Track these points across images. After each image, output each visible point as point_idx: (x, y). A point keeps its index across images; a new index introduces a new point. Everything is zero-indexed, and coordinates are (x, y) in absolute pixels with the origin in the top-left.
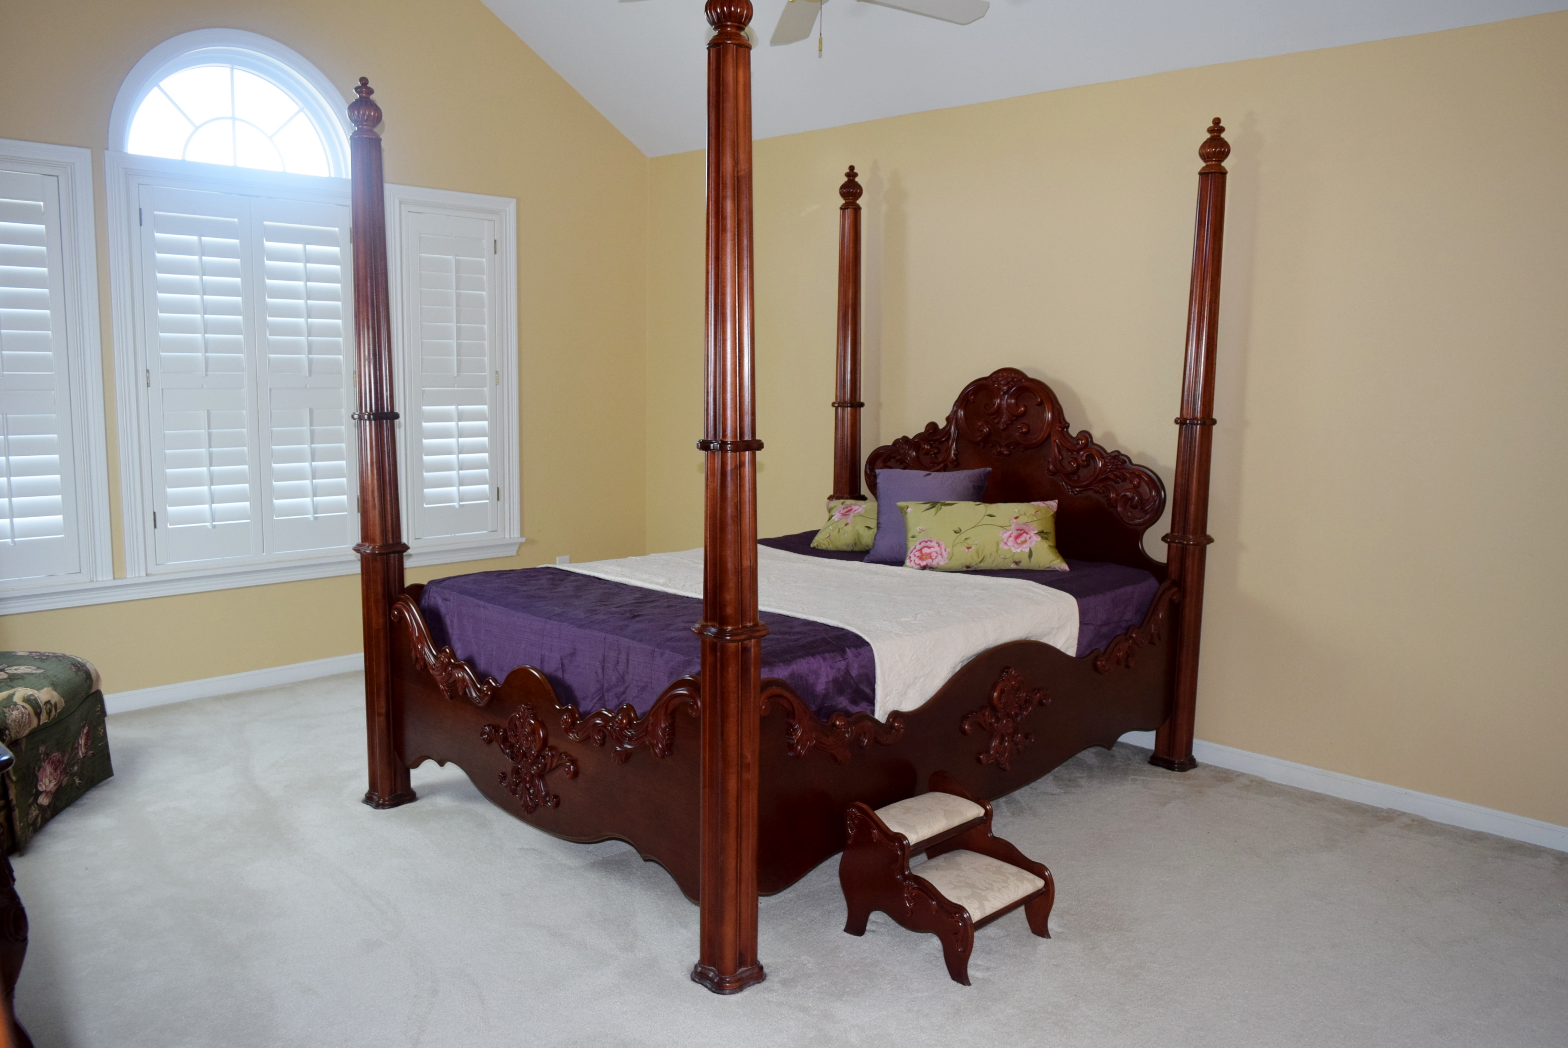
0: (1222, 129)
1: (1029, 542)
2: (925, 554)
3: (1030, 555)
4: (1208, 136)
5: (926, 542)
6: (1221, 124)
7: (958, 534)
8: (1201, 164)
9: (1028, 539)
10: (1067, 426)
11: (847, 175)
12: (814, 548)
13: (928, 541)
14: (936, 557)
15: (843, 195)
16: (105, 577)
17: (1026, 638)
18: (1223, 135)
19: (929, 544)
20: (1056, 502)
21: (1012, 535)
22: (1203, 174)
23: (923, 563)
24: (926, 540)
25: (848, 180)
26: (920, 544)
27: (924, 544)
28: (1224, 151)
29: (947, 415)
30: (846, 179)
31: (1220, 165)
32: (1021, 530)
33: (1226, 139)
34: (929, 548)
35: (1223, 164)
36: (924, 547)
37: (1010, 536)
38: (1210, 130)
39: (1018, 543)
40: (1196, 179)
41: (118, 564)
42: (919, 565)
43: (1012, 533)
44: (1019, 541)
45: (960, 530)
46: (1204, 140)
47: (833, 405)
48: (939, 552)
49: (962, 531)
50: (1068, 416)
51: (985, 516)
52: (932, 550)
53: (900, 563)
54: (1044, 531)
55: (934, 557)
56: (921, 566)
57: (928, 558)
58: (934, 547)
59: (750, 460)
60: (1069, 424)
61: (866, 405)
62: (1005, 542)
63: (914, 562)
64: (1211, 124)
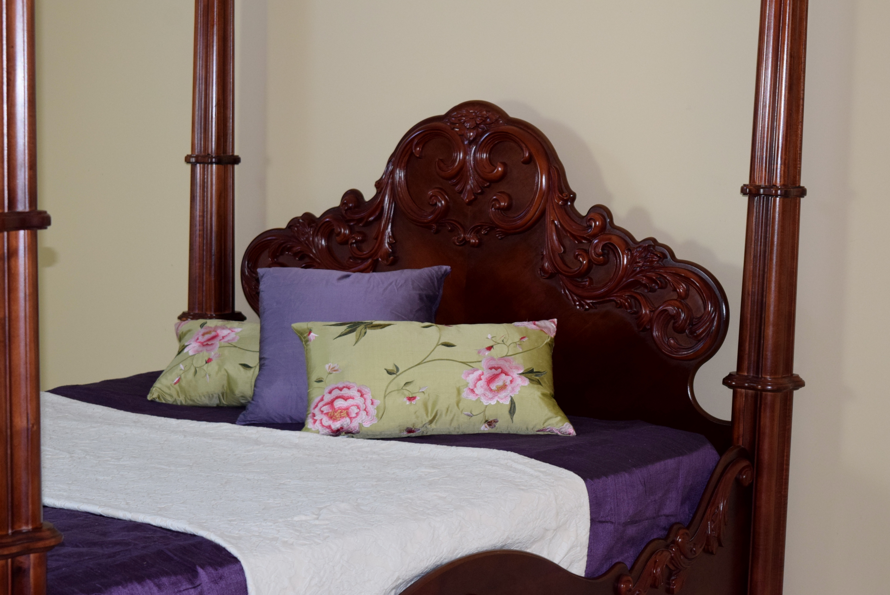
1: (509, 388)
2: (339, 408)
3: (512, 409)
5: (341, 389)
7: (394, 376)
9: (508, 383)
10: (573, 198)
12: (153, 401)
13: (344, 387)
14: (357, 414)
17: (503, 546)
19: (345, 392)
20: (554, 323)
21: (482, 377)
23: (336, 425)
24: (341, 386)
26: (330, 392)
27: (336, 393)
29: (378, 178)
32: (496, 369)
34: (346, 399)
36: (337, 398)
37: (480, 379)
39: (491, 390)
42: (329, 427)
43: (483, 374)
44: (494, 386)
45: (398, 369)
47: (187, 159)
48: (362, 407)
49: (400, 371)
50: (573, 183)
51: (438, 345)
52: (350, 402)
53: (297, 425)
54: (535, 370)
55: (353, 415)
56: (332, 430)
57: (343, 417)
58: (353, 398)
59: (26, 245)
60: (575, 195)
61: (242, 160)
62: (471, 388)
63: (321, 423)
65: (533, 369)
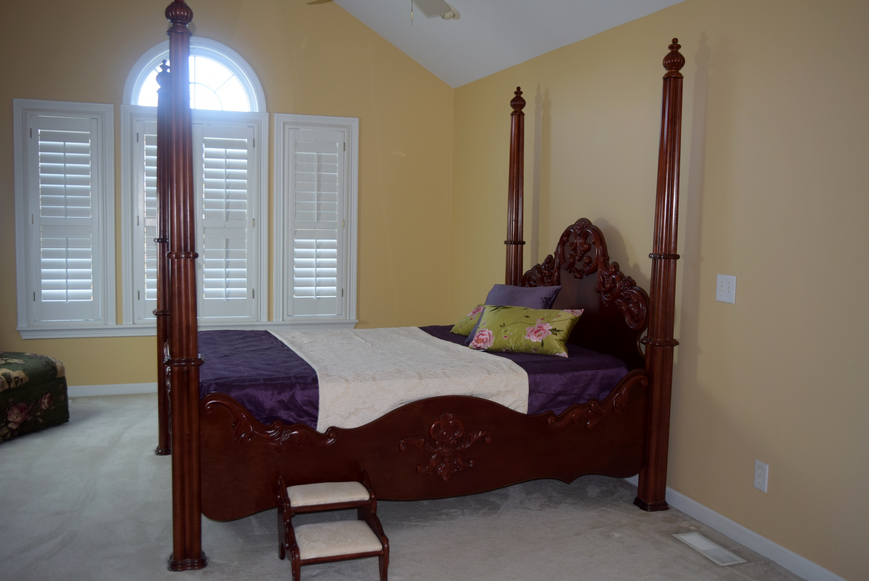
0: (679, 47)
1: (542, 336)
2: (480, 339)
3: (542, 344)
4: (669, 51)
5: (482, 331)
6: (678, 43)
7: (502, 328)
8: (664, 72)
9: (543, 333)
11: (516, 93)
13: (484, 331)
14: (486, 341)
15: (513, 106)
16: (112, 323)
18: (679, 51)
19: (484, 333)
20: (581, 311)
21: (534, 330)
22: (666, 79)
23: (479, 345)
24: (483, 330)
25: (516, 96)
26: (479, 332)
27: (481, 332)
28: (677, 61)
29: (555, 251)
31: (678, 72)
32: (540, 327)
33: (682, 54)
34: (483, 335)
35: (680, 71)
36: (481, 334)
37: (533, 331)
38: (671, 47)
39: (536, 336)
40: (661, 82)
41: (118, 318)
42: (476, 346)
43: (534, 329)
44: (537, 334)
45: (504, 325)
46: (667, 54)
47: (506, 243)
48: (489, 339)
49: (505, 325)
51: (524, 316)
52: (484, 337)
53: (467, 345)
54: (557, 329)
55: (485, 342)
56: (477, 347)
57: (481, 342)
58: (486, 335)
60: (609, 258)
62: (529, 334)
63: (473, 344)
64: (671, 43)
65: (556, 329)
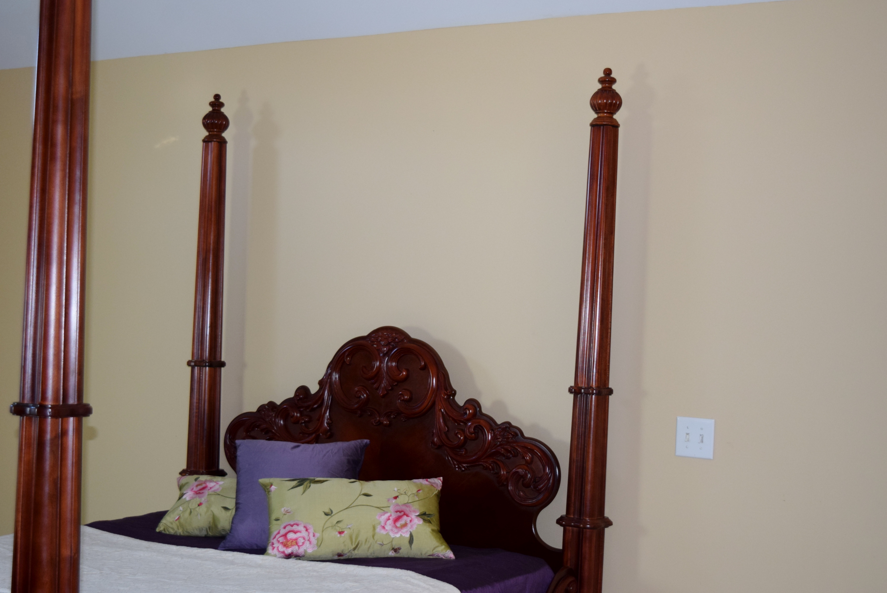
0: (613, 81)
1: (409, 526)
2: (291, 539)
3: (411, 540)
4: (600, 86)
5: (292, 526)
6: (612, 76)
7: (329, 517)
8: (593, 115)
9: (408, 522)
10: (453, 393)
11: (212, 104)
12: (160, 533)
13: (294, 524)
14: (303, 543)
15: (206, 126)
18: (614, 87)
19: (295, 528)
20: (440, 480)
21: (390, 517)
22: (594, 126)
23: (288, 551)
24: (292, 523)
25: (213, 110)
26: (285, 528)
27: (289, 528)
28: (616, 103)
29: (320, 378)
30: (210, 109)
31: (612, 118)
32: (400, 512)
33: (617, 91)
34: (295, 532)
35: (615, 117)
36: (290, 532)
37: (389, 519)
38: (601, 81)
39: (396, 527)
40: (587, 131)
42: (283, 552)
43: (391, 516)
44: (398, 524)
45: (332, 512)
46: (596, 90)
47: (189, 363)
48: (307, 538)
49: (334, 513)
50: (454, 383)
51: (360, 495)
52: (298, 535)
53: (261, 550)
54: (427, 513)
55: (300, 544)
56: (285, 554)
57: (294, 545)
58: (300, 532)
59: (75, 428)
60: (455, 392)
61: (227, 364)
62: (383, 525)
63: (278, 549)
64: (602, 75)
65: (426, 513)
